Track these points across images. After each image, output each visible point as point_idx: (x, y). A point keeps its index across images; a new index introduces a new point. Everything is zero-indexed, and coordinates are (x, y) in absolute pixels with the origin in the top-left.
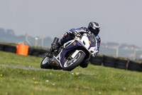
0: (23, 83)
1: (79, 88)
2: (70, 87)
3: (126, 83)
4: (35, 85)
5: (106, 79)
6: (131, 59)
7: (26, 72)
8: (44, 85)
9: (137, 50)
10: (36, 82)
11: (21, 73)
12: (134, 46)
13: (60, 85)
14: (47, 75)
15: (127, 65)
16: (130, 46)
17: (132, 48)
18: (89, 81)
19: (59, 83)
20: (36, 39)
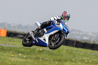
0: (3, 55)
1: (42, 59)
2: (36, 58)
3: (74, 56)
4: (11, 57)
5: (61, 53)
6: (77, 40)
7: (5, 48)
8: (18, 57)
9: (81, 33)
10: (12, 55)
11: (2, 49)
12: (79, 31)
13: (29, 58)
14: (20, 50)
15: (75, 44)
16: (76, 31)
17: (78, 32)
18: (49, 55)
19: (28, 56)
20: (12, 25)
